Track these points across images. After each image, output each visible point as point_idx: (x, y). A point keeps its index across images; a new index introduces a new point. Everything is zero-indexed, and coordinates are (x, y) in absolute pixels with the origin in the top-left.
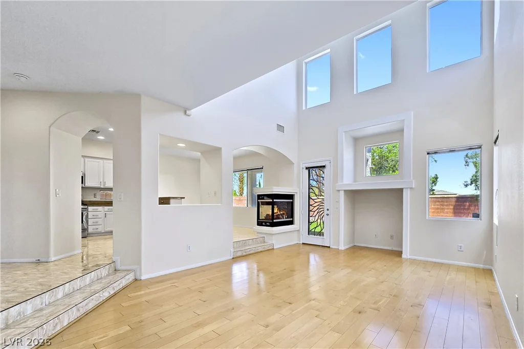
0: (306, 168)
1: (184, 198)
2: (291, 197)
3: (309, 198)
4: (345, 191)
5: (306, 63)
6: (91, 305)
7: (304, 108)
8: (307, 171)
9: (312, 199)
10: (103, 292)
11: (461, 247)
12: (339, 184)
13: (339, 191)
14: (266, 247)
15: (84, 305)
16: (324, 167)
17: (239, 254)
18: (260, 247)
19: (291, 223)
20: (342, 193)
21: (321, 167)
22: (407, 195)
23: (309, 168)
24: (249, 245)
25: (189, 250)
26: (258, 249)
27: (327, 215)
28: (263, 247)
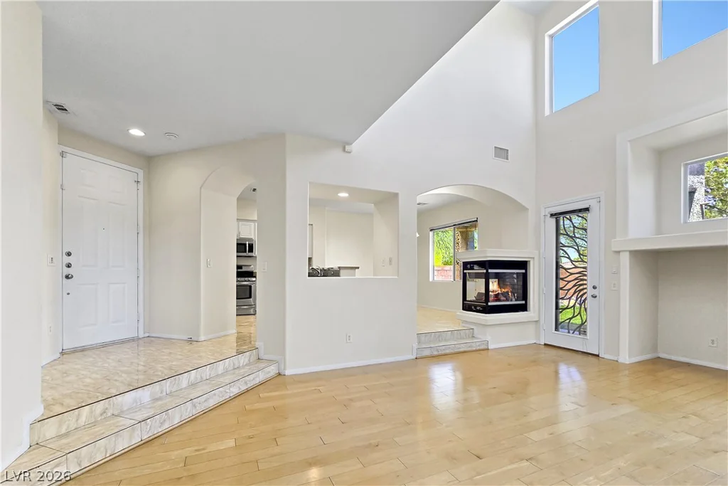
0: (552, 215)
1: (358, 268)
2: (523, 265)
3: (558, 266)
4: (635, 254)
5: (552, 36)
6: (212, 403)
7: (547, 112)
8: (553, 220)
9: (563, 268)
10: (230, 387)
12: (618, 239)
13: (618, 252)
14: (474, 345)
15: (203, 400)
16: (587, 210)
17: (427, 353)
18: (462, 345)
19: (523, 308)
20: (625, 259)
21: (580, 210)
23: (556, 214)
24: (446, 340)
25: (348, 341)
26: (460, 348)
27: (594, 297)
28: (469, 345)
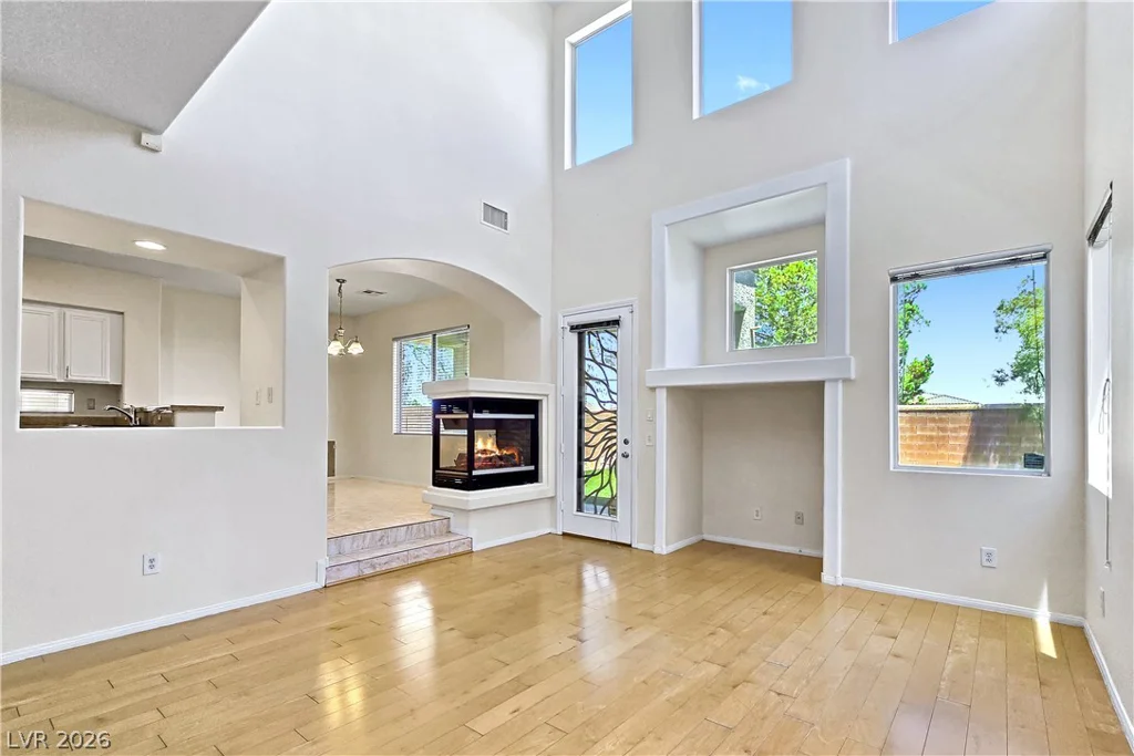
0: (573, 328)
1: (221, 409)
2: (532, 406)
3: (581, 409)
4: (672, 390)
5: (574, 46)
7: (568, 165)
8: (574, 337)
9: (588, 412)
11: (989, 554)
12: (653, 369)
13: (653, 389)
14: (446, 547)
16: (616, 322)
17: (350, 572)
18: (423, 550)
19: (532, 477)
20: (662, 396)
21: (608, 323)
22: (834, 400)
23: (578, 327)
24: (396, 543)
25: (147, 570)
26: (417, 556)
27: (625, 456)
28: (437, 547)
